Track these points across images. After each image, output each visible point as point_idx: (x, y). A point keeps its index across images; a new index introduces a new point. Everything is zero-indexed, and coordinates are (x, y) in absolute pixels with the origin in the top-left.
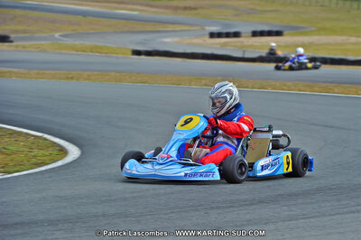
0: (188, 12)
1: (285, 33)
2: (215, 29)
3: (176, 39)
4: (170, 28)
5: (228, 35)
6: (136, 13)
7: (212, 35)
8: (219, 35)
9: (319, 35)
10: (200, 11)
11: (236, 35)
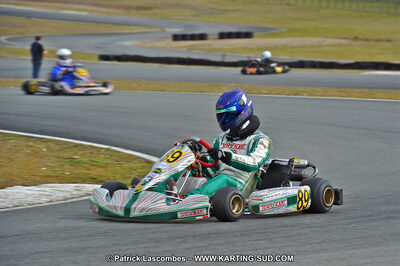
0: (142, 12)
1: (255, 34)
2: (178, 31)
3: (136, 43)
4: (127, 30)
5: (193, 37)
6: (84, 13)
7: (176, 38)
8: (184, 37)
9: (292, 36)
10: (155, 11)
11: (202, 37)
